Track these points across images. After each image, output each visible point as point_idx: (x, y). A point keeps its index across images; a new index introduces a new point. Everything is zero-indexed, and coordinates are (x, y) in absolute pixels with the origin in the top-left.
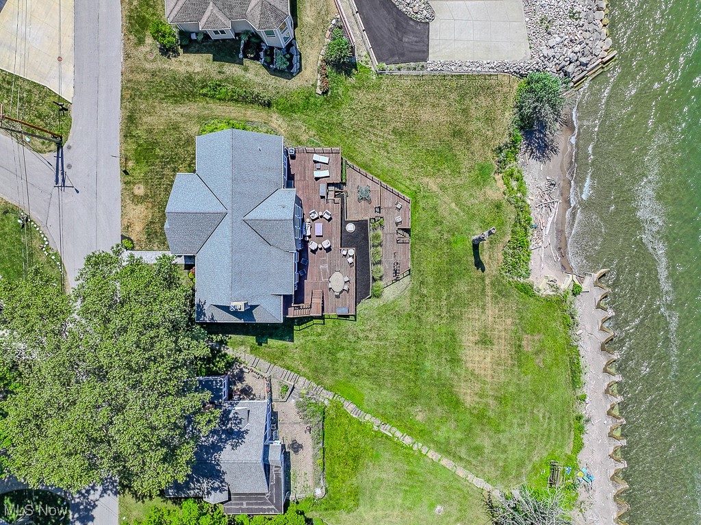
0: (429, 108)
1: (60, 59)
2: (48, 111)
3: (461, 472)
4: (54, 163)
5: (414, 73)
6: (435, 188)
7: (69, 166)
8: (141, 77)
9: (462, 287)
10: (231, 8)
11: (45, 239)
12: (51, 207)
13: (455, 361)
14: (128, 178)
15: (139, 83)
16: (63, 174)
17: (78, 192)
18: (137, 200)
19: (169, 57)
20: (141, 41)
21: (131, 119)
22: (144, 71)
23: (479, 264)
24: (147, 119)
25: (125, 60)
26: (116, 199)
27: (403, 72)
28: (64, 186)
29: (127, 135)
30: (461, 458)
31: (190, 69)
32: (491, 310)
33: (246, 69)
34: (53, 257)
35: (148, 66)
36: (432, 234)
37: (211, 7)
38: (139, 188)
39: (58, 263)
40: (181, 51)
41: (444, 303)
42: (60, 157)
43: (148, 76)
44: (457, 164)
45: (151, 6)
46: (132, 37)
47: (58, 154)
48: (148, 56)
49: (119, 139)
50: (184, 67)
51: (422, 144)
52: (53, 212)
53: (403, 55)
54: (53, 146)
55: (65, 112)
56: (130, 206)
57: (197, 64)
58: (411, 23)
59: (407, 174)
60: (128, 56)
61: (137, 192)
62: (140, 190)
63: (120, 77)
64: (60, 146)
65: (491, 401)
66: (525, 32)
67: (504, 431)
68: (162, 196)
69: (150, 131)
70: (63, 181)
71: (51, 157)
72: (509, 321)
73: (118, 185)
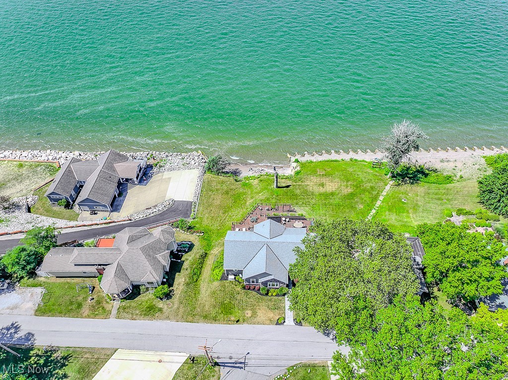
0: (215, 201)
1: (160, 361)
2: (192, 372)
3: (384, 193)
4: (228, 369)
5: (197, 206)
6: (252, 200)
7: (231, 358)
8: (182, 310)
9: (298, 192)
10: (160, 248)
11: (278, 377)
12: (257, 372)
13: (332, 194)
14: (241, 320)
15: (185, 311)
16: (236, 363)
17: (248, 353)
18: (254, 314)
19: (173, 295)
20: (160, 310)
21: (206, 318)
22: (178, 308)
23: (288, 187)
24: (207, 308)
25: (170, 319)
26: (254, 327)
27: (196, 210)
28: (245, 363)
29: (215, 319)
30: (378, 193)
31: (183, 283)
32: (308, 183)
33: (187, 259)
34: (291, 371)
35: (176, 306)
36: (274, 201)
37: (158, 256)
38: (247, 314)
39: (295, 368)
40: (171, 288)
41: (306, 197)
42: (224, 365)
43: (182, 306)
44: (241, 193)
45: (141, 303)
46: (157, 315)
47: (222, 366)
48: (170, 306)
49: (217, 325)
50: (180, 287)
51: (231, 204)
52: (261, 371)
53: (187, 210)
54: (217, 368)
55: (195, 359)
56: (258, 319)
57: (180, 279)
58: (173, 206)
59: (244, 210)
60: (168, 318)
61: (249, 315)
62: (249, 313)
63: (179, 323)
64: (216, 364)
65: (349, 183)
66: (187, 170)
67: (362, 180)
68: (252, 300)
69: (215, 307)
70: (241, 363)
71: (223, 371)
72: (312, 178)
73: (245, 326)
